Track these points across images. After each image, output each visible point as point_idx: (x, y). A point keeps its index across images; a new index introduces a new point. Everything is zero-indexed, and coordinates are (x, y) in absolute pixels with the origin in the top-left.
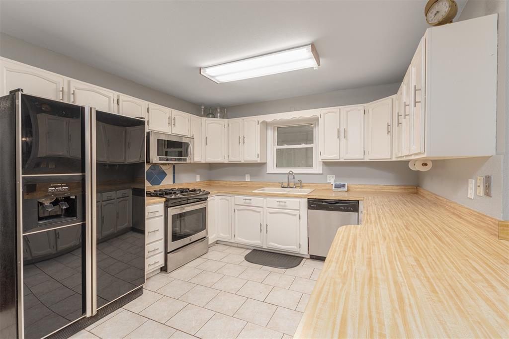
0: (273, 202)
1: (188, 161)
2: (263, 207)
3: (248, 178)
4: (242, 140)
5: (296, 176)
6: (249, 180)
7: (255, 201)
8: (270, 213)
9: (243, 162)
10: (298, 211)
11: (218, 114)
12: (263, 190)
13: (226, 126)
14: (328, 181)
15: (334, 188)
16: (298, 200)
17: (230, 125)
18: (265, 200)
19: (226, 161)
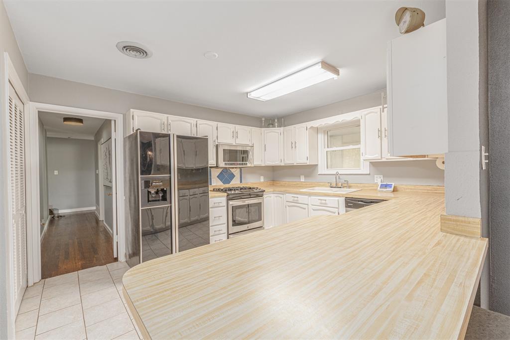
0: (315, 200)
1: (249, 165)
2: (308, 204)
3: (302, 179)
4: (294, 145)
5: (341, 177)
6: (303, 181)
7: (302, 199)
8: (314, 210)
9: (295, 164)
10: (337, 209)
11: (276, 124)
12: (313, 190)
13: (282, 134)
14: (376, 182)
15: (379, 189)
16: (337, 199)
17: (285, 132)
18: (309, 198)
19: (282, 164)
